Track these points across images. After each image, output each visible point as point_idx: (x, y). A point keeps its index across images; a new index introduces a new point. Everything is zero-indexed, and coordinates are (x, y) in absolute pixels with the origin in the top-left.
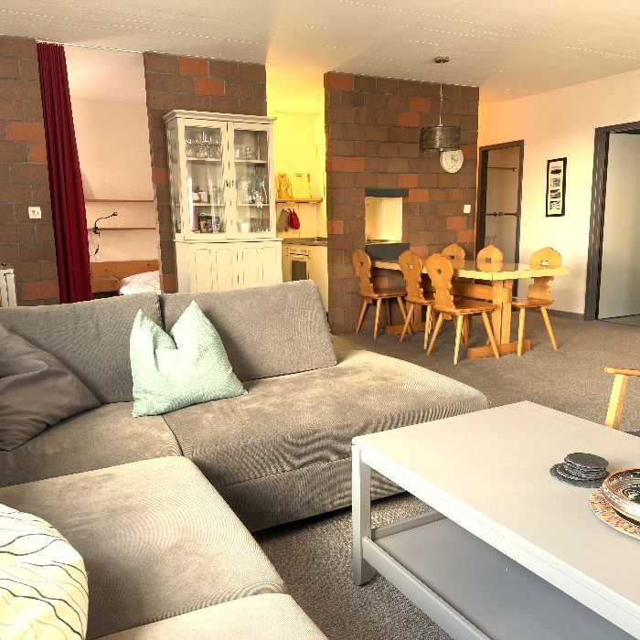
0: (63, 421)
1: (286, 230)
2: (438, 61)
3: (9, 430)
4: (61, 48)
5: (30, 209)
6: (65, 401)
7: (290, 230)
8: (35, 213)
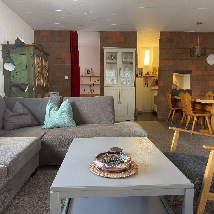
0: (26, 127)
1: (155, 86)
2: (198, 24)
3: (7, 126)
4: (76, 33)
5: (65, 77)
6: (27, 122)
7: (156, 86)
8: (66, 78)
